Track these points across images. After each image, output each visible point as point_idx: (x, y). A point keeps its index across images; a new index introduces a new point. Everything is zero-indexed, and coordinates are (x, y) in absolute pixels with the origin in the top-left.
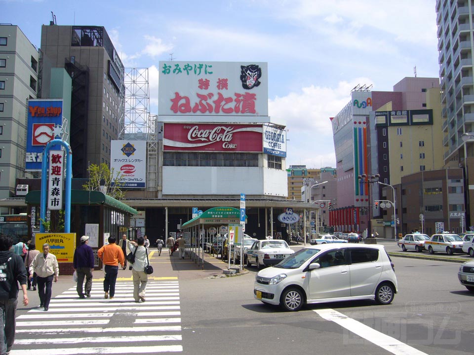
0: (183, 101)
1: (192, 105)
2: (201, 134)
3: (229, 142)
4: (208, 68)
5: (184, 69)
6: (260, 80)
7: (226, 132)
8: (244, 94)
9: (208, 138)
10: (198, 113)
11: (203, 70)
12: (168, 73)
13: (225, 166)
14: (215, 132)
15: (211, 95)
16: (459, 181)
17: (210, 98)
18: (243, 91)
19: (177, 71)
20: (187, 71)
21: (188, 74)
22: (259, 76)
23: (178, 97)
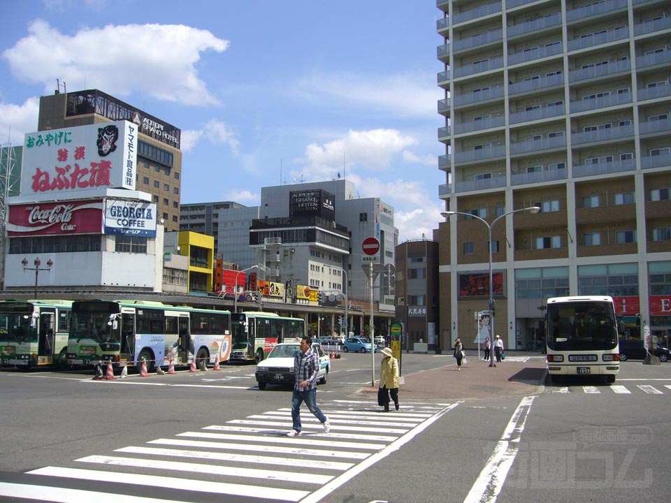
0: (43, 178)
1: (51, 181)
2: (42, 215)
3: (69, 223)
4: (68, 135)
5: (46, 140)
6: (116, 144)
7: (66, 211)
8: (100, 162)
9: (47, 219)
10: (56, 189)
11: (63, 138)
12: (32, 146)
13: (67, 252)
14: (55, 212)
15: (68, 167)
16: (420, 260)
17: (68, 171)
18: (98, 159)
19: (40, 143)
20: (49, 143)
21: (49, 145)
22: (116, 138)
23: (39, 173)
